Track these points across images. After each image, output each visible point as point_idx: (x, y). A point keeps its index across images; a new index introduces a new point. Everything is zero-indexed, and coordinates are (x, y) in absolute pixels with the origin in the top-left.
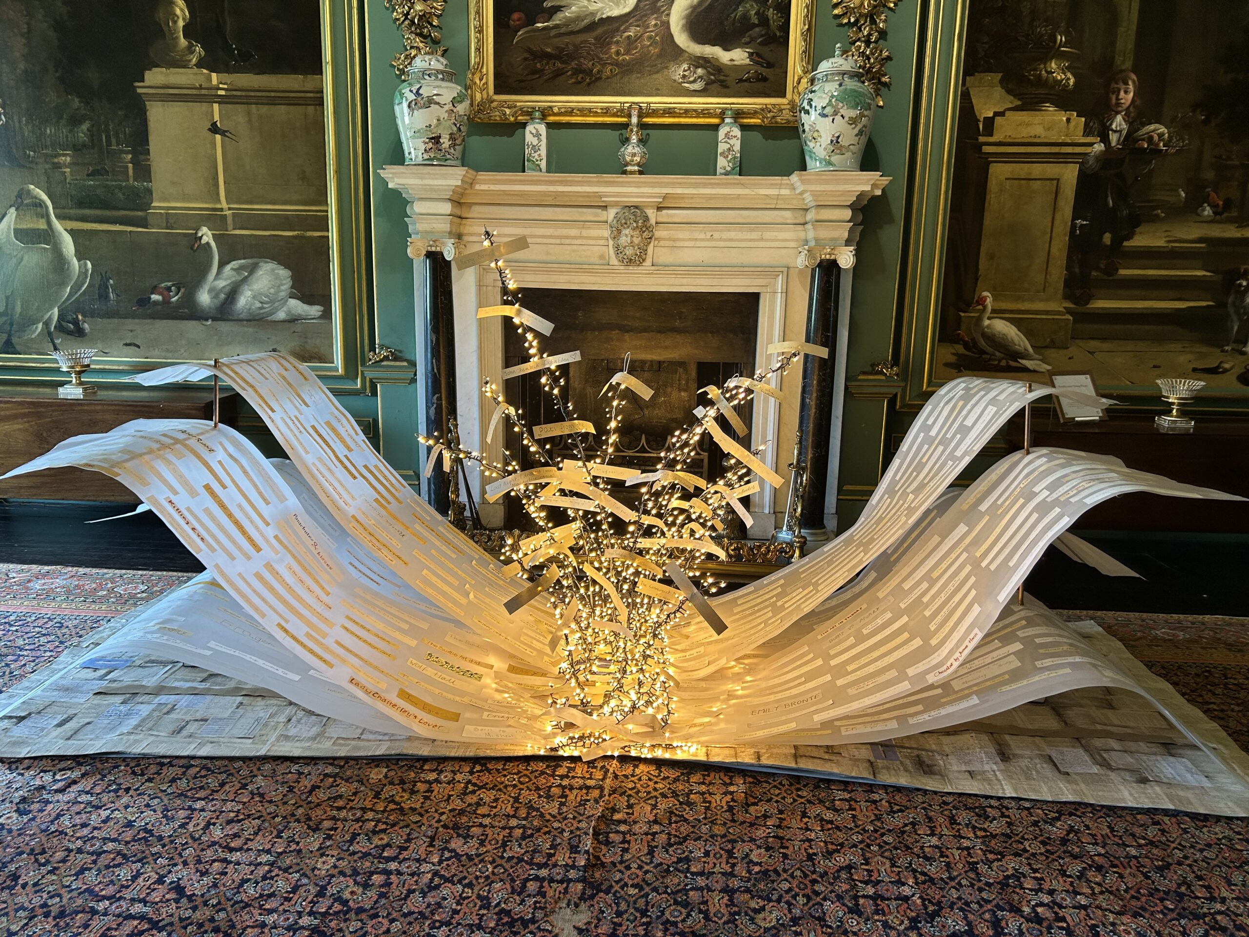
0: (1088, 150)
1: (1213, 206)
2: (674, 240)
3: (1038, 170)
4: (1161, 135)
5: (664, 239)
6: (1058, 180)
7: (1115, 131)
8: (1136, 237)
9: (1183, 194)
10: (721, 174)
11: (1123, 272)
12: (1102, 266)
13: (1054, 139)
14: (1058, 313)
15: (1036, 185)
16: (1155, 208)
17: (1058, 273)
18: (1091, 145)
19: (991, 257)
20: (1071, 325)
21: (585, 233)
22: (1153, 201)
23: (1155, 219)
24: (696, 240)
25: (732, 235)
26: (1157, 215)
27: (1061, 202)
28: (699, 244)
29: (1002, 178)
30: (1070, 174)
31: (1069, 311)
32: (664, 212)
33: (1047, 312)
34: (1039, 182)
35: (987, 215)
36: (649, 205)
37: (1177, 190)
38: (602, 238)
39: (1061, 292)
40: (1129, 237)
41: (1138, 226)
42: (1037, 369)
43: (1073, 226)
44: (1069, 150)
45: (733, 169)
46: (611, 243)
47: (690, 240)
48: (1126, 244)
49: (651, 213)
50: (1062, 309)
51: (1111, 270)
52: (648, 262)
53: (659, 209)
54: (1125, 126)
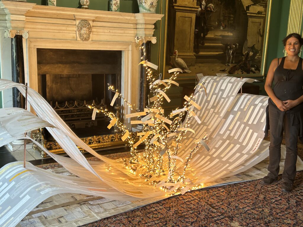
0: (197, 10)
1: (223, 27)
2: (98, 32)
3: (187, 14)
4: (212, 7)
5: (95, 32)
6: (191, 18)
7: (203, 5)
8: (208, 35)
9: (217, 23)
10: (114, 11)
11: (206, 44)
12: (201, 43)
13: (190, 6)
14: (192, 56)
15: (187, 19)
16: (211, 27)
17: (192, 45)
18: (198, 8)
19: (177, 40)
20: (195, 59)
21: (68, 29)
22: (211, 25)
23: (211, 30)
24: (105, 32)
25: (116, 31)
26: (212, 29)
27: (192, 24)
28: (105, 34)
29: (179, 16)
30: (194, 16)
31: (195, 55)
32: (95, 22)
33: (190, 56)
34: (187, 18)
35: (176, 27)
36: (90, 20)
37: (216, 22)
38: (74, 31)
39: (193, 50)
40: (206, 35)
41: (208, 31)
42: (188, 72)
43: (195, 31)
44: (193, 9)
45: (118, 9)
46: (77, 32)
47: (103, 32)
48: (206, 36)
49: (91, 22)
50: (193, 55)
51: (203, 44)
52: (90, 40)
53: (93, 21)
54: (205, 4)
